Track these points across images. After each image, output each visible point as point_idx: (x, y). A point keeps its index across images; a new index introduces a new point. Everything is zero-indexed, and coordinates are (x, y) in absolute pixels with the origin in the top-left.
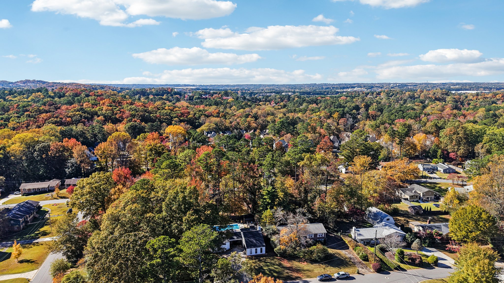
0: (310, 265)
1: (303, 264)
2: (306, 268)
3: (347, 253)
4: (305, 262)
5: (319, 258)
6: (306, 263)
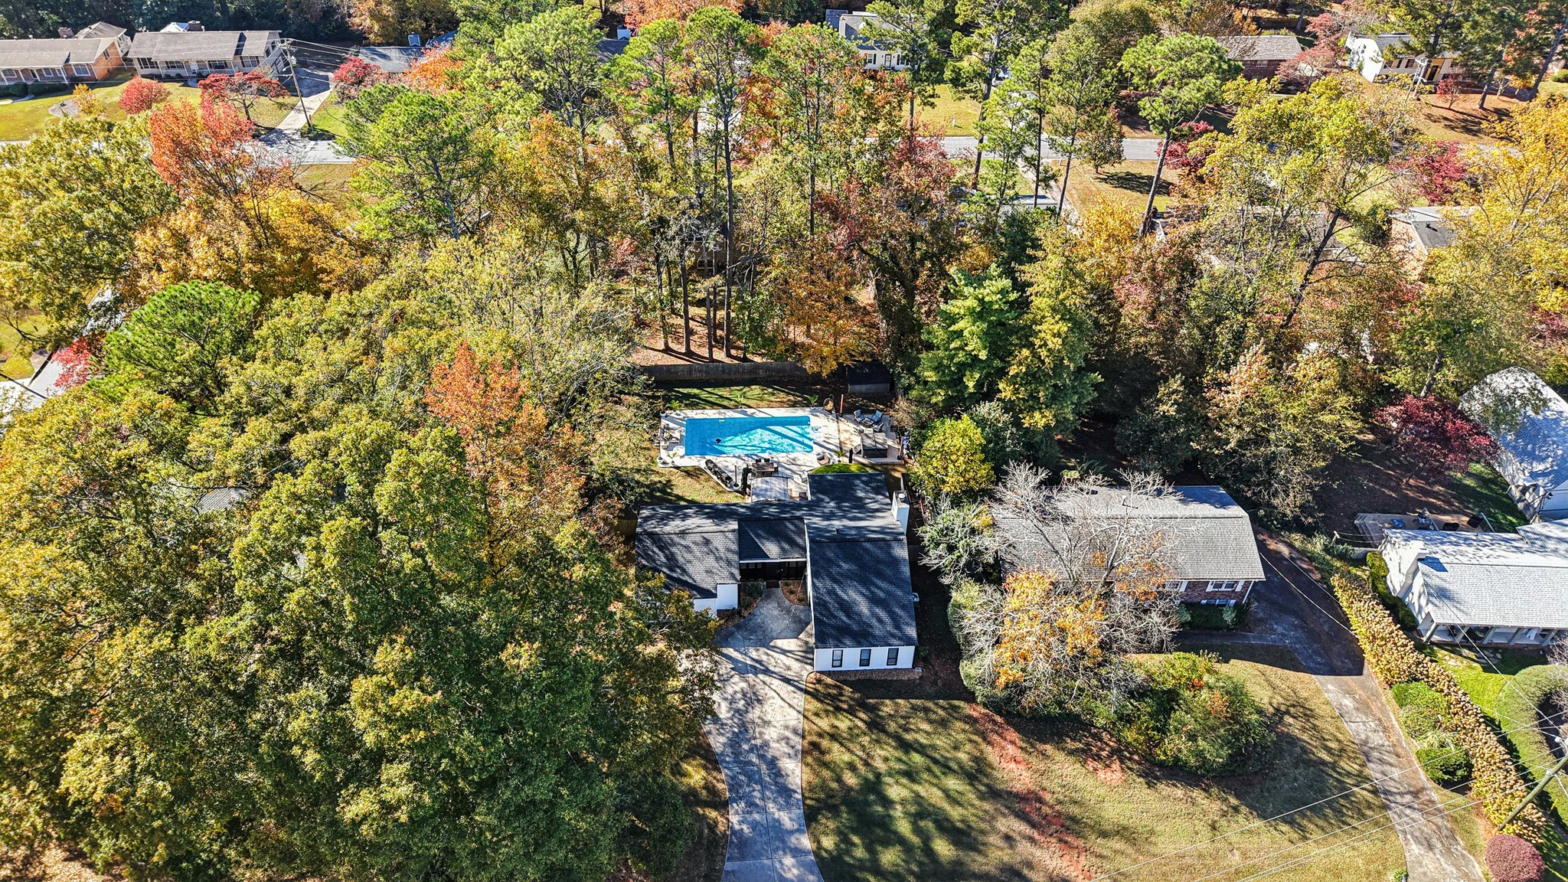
0: (1140, 789)
1: (1101, 774)
2: (1113, 812)
4: (1116, 766)
6: (1114, 775)
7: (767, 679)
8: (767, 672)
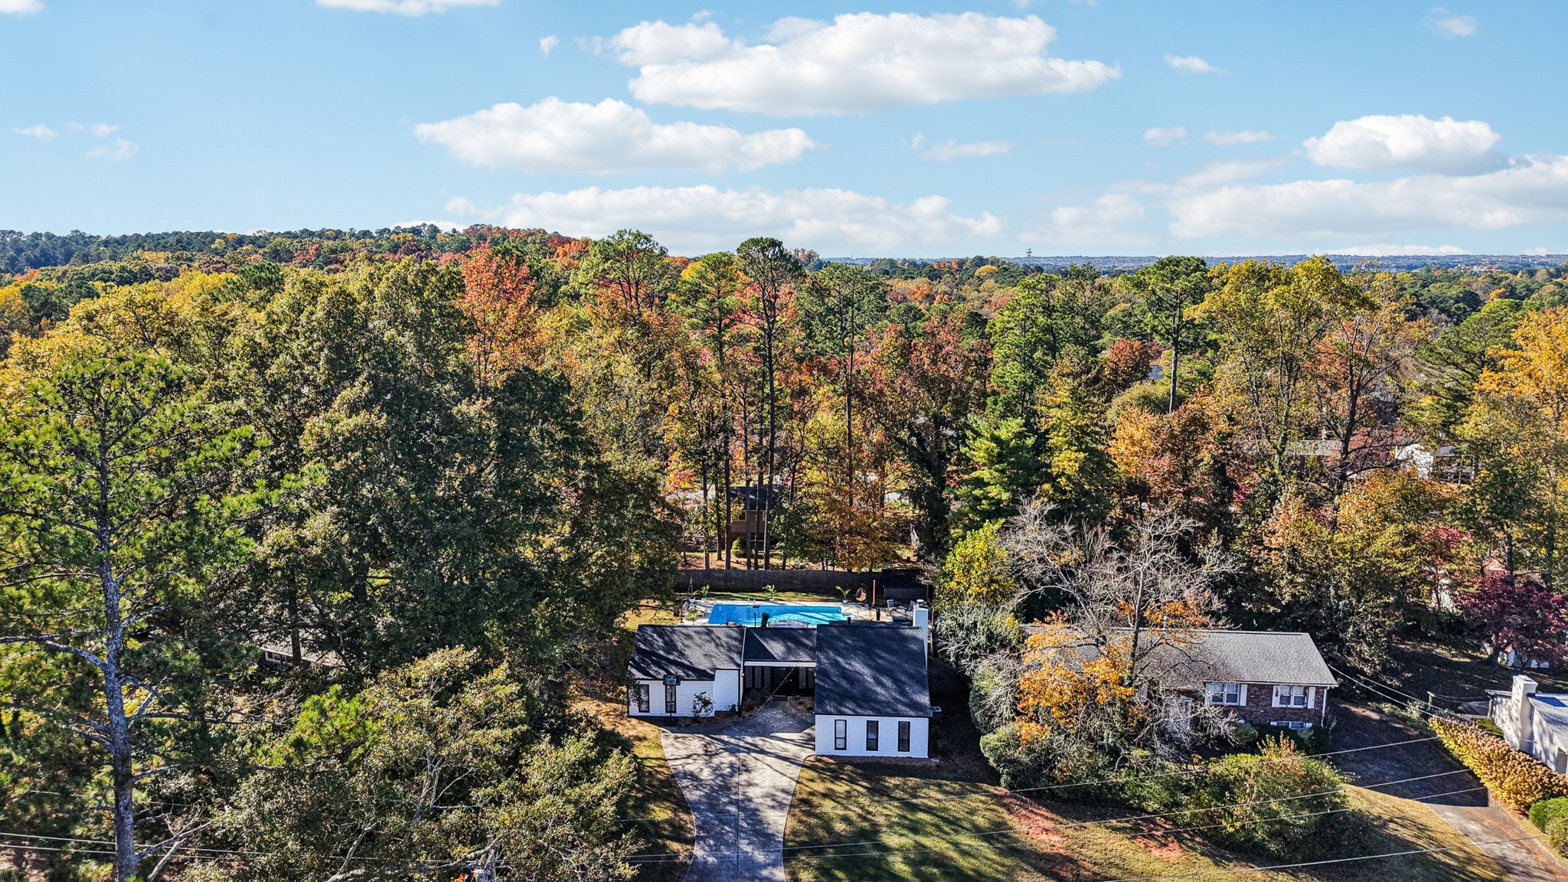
0: (1205, 866)
1: (1156, 853)
3: (1473, 827)
4: (1175, 845)
5: (1272, 835)
6: (1174, 853)
7: (760, 756)
8: (762, 752)
